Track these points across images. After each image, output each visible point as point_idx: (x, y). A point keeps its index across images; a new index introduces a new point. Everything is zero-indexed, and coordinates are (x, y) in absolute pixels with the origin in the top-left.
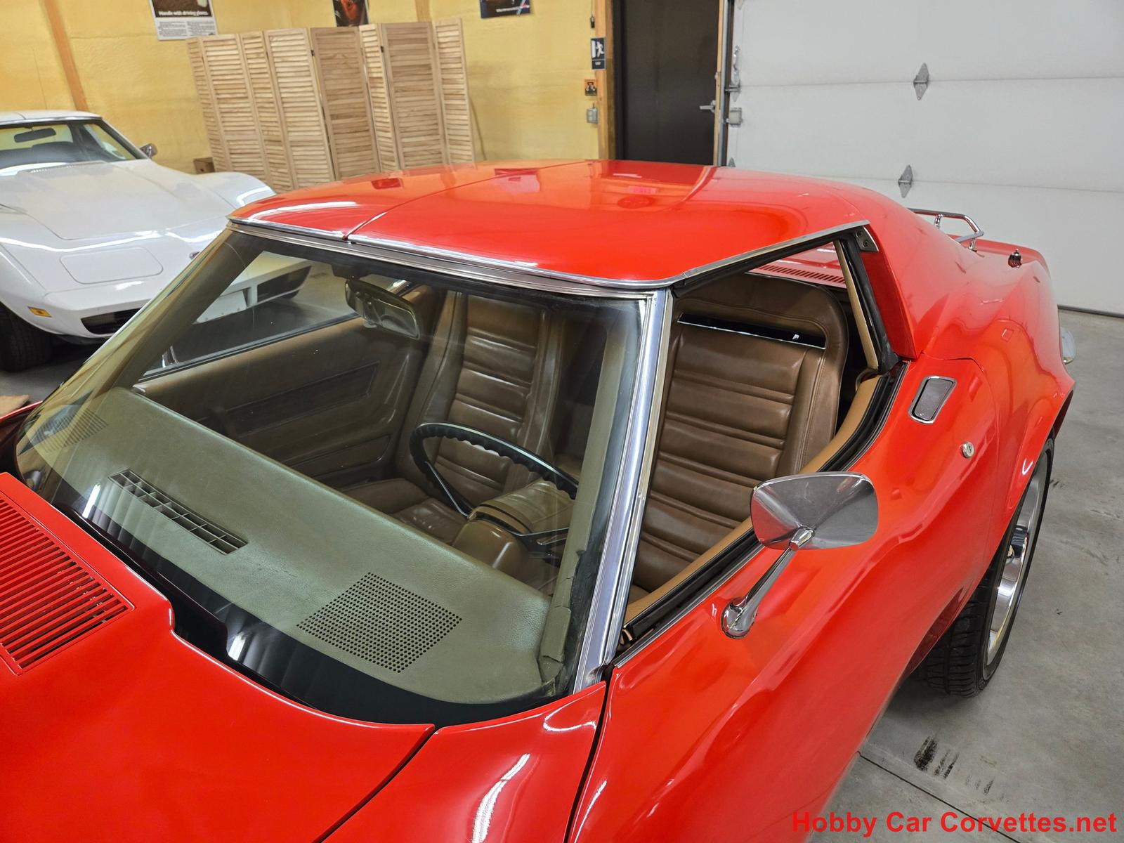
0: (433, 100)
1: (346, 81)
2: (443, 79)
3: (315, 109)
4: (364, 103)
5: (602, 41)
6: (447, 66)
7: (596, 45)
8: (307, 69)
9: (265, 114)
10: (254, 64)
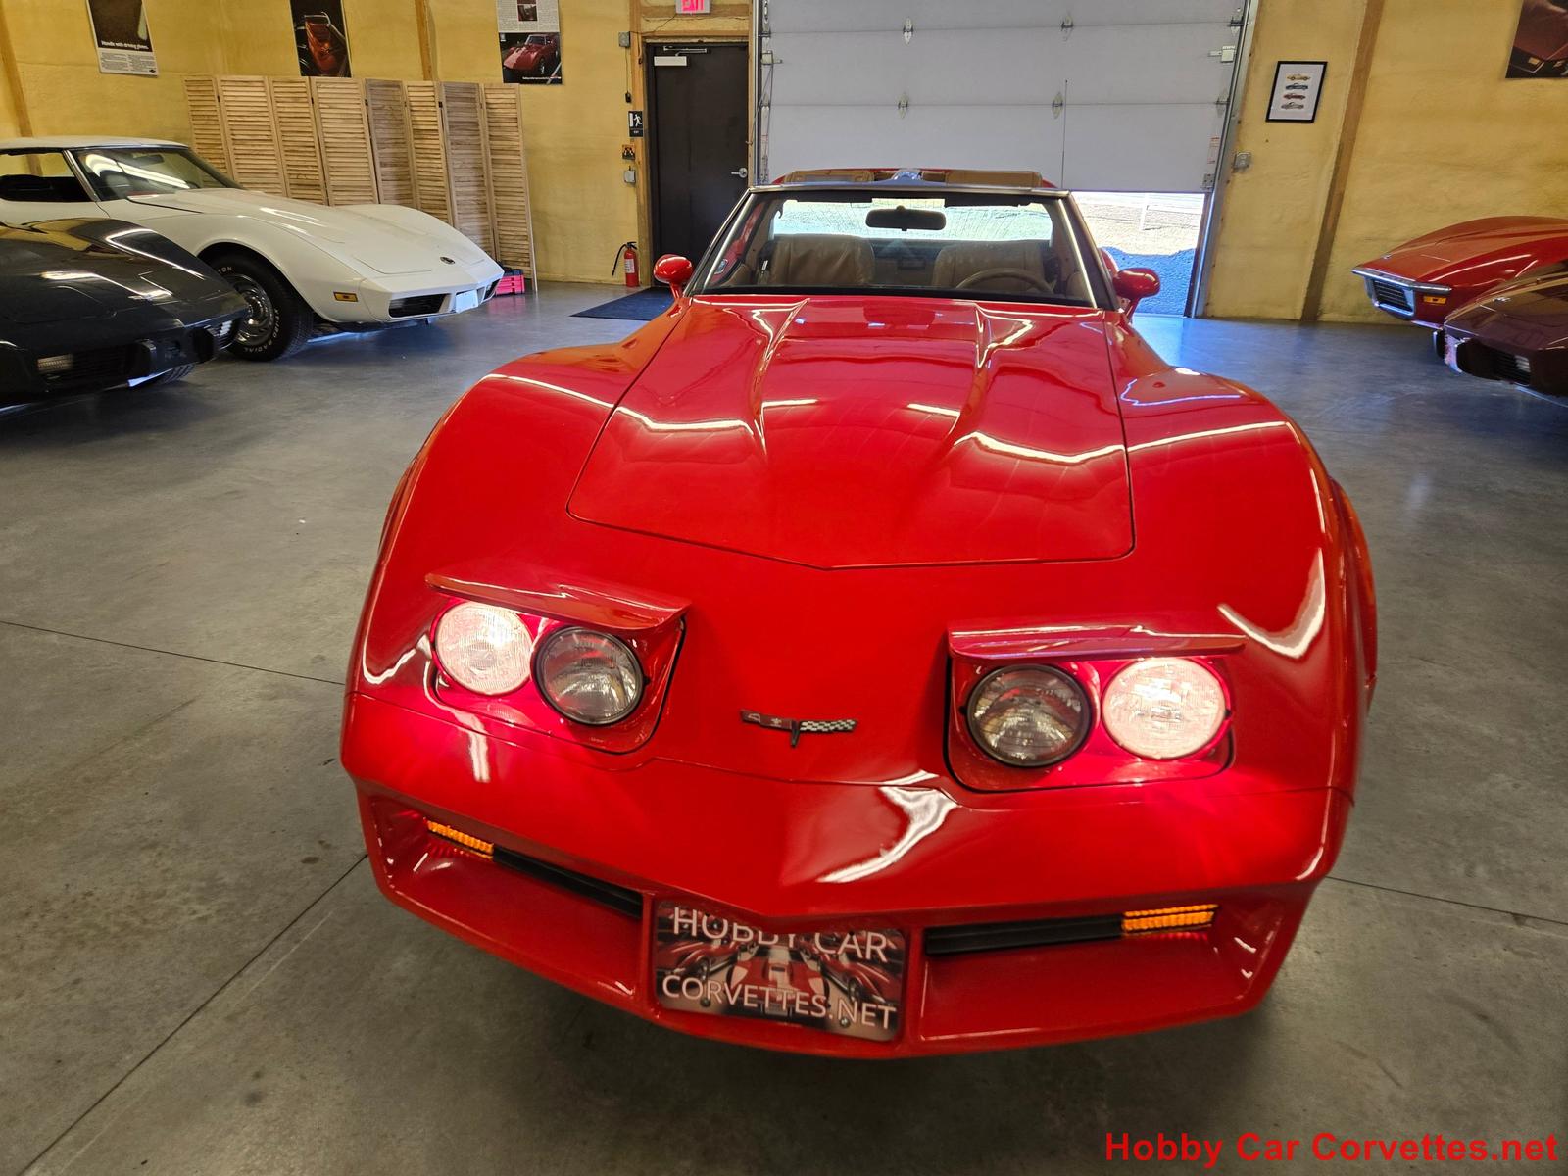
1: (394, 131)
2: (492, 136)
3: (365, 151)
4: (406, 153)
5: (640, 114)
6: (497, 124)
7: (634, 117)
8: (359, 117)
9: (297, 158)
10: (288, 107)
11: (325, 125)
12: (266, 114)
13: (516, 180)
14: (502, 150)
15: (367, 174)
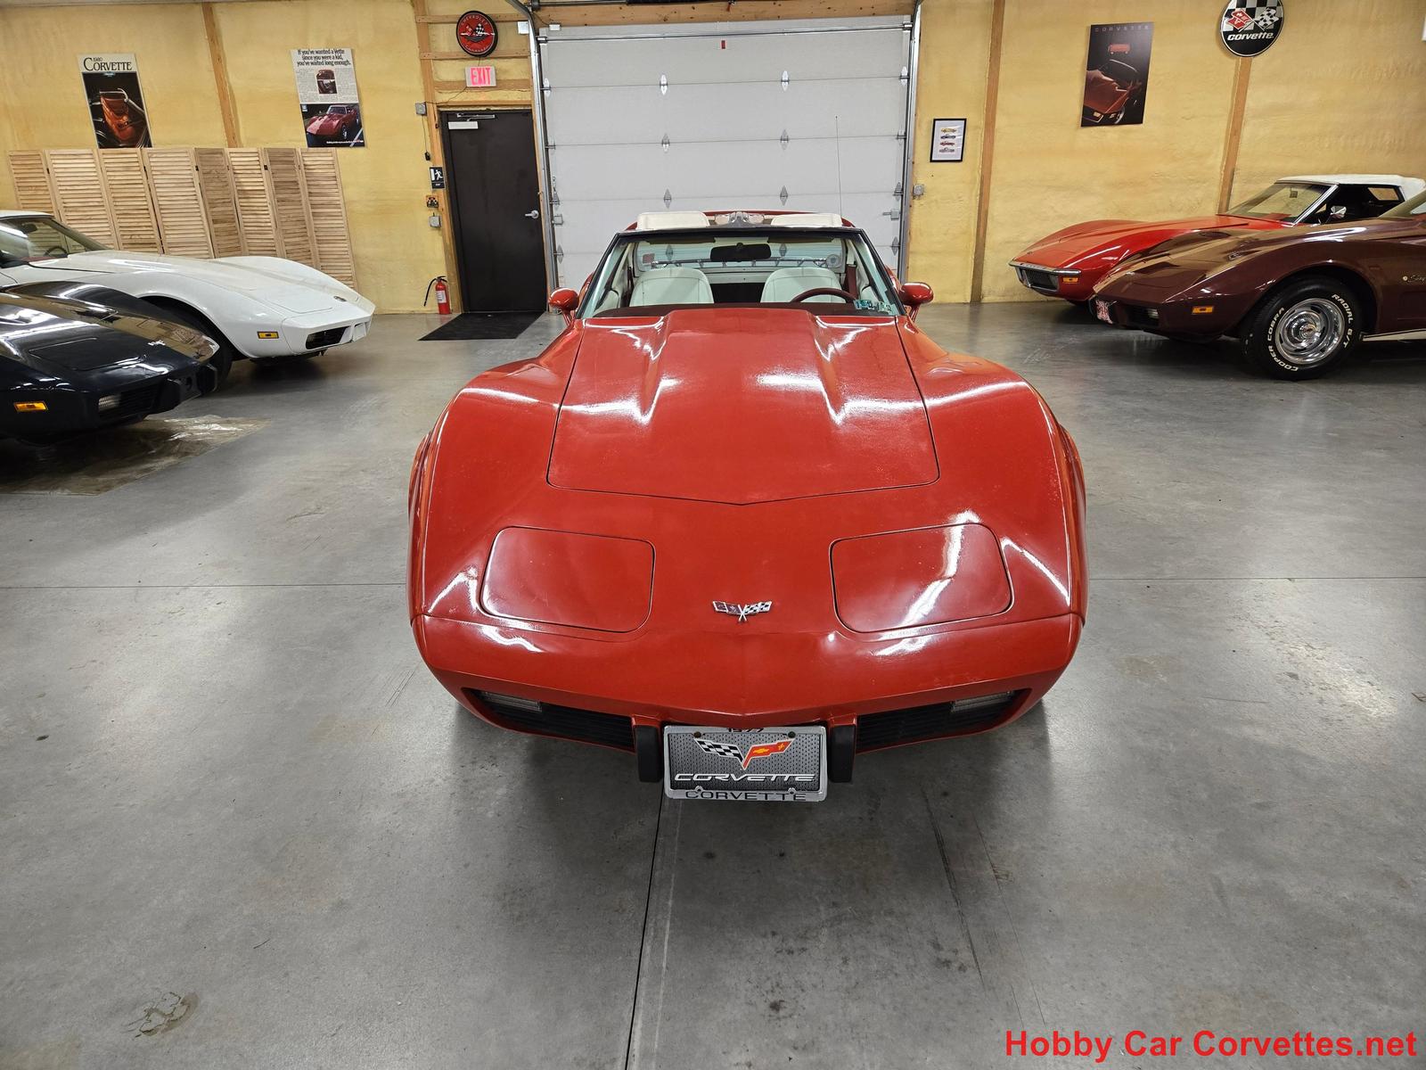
0: (301, 209)
1: (221, 192)
2: (310, 193)
3: (199, 214)
4: (232, 211)
5: (440, 169)
6: (316, 183)
7: (435, 172)
8: (190, 181)
9: (132, 220)
10: (120, 176)
11: (158, 190)
12: (97, 182)
13: (335, 229)
14: (323, 205)
15: (202, 231)
